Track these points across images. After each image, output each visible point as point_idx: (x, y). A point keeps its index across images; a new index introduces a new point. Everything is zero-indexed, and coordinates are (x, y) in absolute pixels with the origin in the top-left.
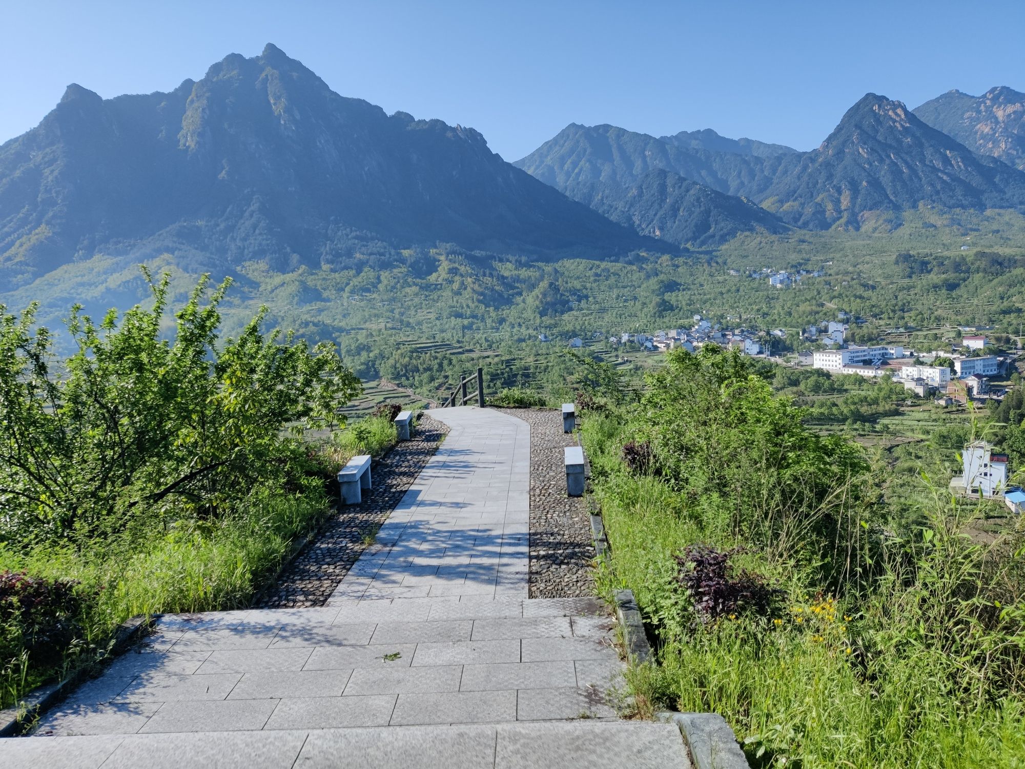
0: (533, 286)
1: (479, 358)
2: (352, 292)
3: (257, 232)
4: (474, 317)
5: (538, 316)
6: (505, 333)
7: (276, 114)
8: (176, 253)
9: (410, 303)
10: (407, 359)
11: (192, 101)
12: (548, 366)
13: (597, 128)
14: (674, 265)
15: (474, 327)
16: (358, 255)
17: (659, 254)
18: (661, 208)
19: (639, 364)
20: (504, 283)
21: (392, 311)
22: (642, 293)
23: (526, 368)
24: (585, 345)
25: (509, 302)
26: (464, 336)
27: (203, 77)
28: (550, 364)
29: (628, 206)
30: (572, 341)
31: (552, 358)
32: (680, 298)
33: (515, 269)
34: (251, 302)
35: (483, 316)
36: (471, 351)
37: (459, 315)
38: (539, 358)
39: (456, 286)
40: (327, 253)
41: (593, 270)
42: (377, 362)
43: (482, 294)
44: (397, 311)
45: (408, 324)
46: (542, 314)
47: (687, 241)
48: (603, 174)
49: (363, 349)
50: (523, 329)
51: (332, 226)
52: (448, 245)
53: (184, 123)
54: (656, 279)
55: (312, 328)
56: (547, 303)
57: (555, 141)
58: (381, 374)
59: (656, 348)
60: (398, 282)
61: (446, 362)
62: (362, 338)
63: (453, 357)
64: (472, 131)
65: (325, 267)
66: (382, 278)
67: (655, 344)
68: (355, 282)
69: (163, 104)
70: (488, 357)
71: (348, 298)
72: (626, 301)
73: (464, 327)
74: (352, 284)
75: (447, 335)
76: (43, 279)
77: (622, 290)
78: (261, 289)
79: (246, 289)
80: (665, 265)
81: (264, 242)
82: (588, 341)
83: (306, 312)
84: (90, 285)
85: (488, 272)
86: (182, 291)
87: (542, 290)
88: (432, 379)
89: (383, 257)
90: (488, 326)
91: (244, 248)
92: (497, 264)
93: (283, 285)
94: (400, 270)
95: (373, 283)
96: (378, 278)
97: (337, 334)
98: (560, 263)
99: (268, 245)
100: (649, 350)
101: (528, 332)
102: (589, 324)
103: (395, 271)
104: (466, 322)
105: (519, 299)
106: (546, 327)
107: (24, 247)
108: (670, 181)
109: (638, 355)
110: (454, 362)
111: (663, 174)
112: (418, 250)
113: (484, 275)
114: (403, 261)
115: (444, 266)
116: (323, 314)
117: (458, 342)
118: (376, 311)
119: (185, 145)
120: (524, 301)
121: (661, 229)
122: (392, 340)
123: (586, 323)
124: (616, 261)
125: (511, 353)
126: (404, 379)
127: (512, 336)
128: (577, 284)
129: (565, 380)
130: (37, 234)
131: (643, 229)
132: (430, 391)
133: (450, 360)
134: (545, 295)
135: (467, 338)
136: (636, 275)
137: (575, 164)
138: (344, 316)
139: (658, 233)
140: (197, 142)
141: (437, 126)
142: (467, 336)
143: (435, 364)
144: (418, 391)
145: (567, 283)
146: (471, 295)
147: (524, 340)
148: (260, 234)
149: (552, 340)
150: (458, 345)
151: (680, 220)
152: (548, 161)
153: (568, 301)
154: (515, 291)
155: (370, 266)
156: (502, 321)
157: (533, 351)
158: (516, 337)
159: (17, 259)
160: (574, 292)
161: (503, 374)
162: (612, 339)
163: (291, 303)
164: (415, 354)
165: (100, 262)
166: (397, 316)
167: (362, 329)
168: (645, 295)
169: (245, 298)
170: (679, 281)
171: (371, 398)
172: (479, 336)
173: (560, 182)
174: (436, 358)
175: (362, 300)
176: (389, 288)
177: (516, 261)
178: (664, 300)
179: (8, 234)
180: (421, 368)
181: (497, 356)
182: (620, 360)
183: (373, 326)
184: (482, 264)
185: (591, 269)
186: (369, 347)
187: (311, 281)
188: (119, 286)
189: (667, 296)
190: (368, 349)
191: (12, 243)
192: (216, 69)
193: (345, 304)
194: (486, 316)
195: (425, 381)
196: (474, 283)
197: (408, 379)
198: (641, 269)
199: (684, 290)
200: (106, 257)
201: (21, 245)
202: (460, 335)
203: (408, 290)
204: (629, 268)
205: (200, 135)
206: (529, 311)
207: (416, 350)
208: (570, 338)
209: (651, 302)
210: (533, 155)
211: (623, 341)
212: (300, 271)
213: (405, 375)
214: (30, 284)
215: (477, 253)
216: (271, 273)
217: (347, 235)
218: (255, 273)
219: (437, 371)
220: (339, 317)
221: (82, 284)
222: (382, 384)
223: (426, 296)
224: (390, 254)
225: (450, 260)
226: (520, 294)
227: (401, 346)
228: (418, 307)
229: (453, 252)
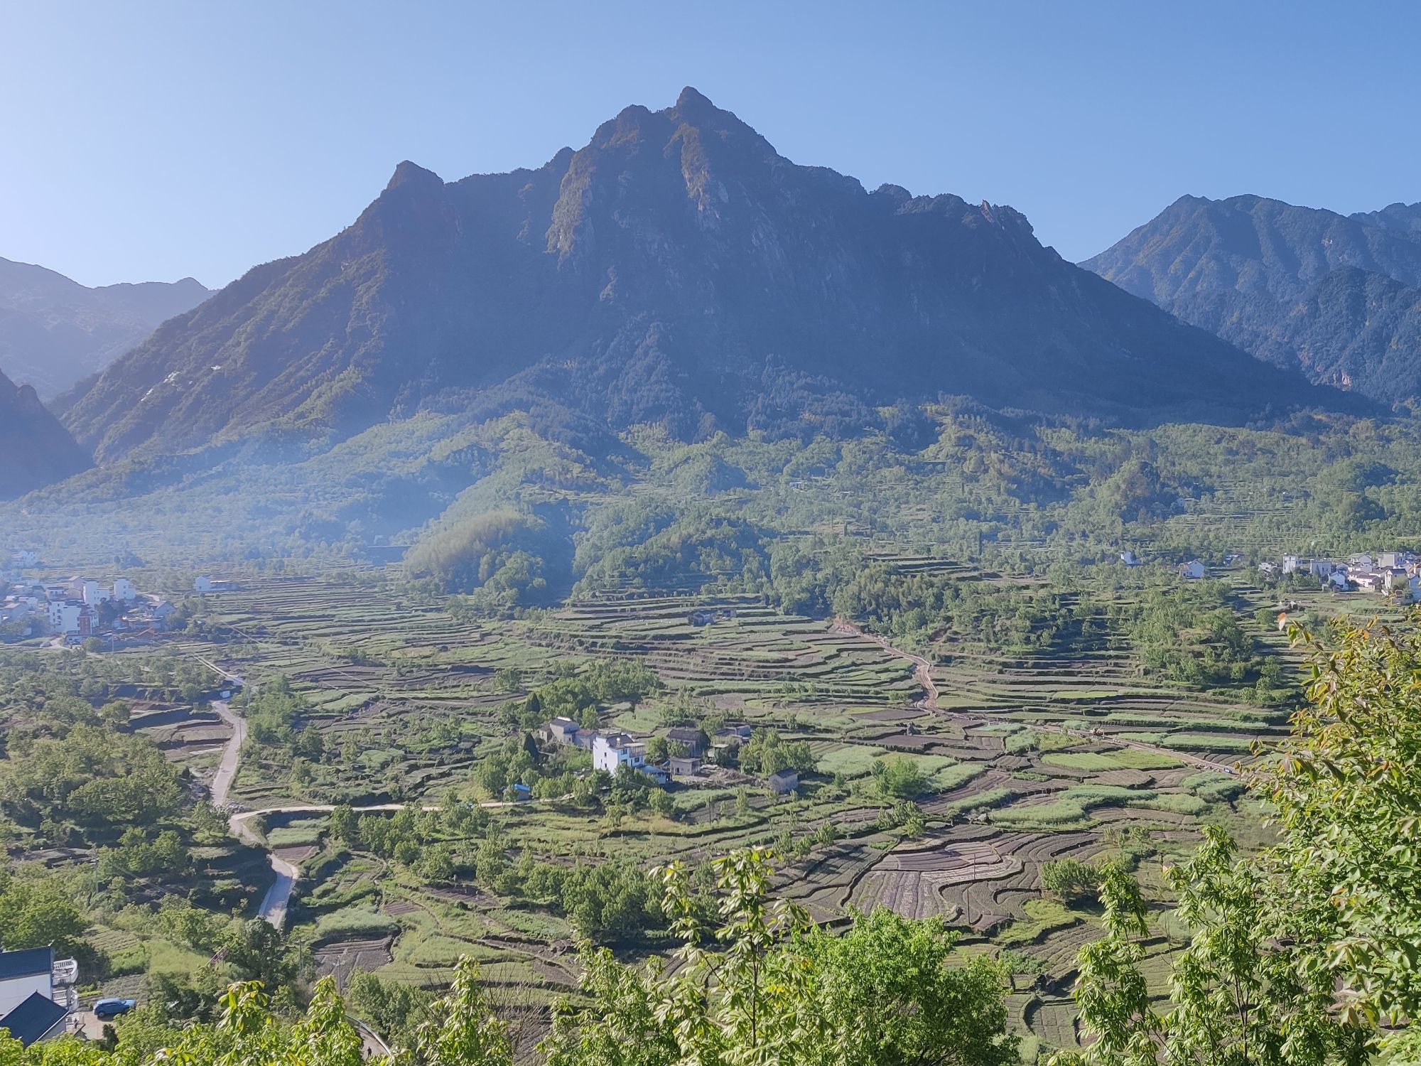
0: (1108, 470)
1: (1010, 588)
2: (794, 474)
3: (653, 378)
4: (1000, 518)
5: (1121, 520)
6: (1057, 548)
7: (691, 195)
8: (532, 410)
9: (889, 493)
10: (880, 585)
11: (569, 181)
12: (1141, 609)
13: (1232, 201)
14: (1381, 438)
15: (1000, 535)
16: (806, 416)
17: (1352, 418)
18: (1354, 336)
19: (1321, 614)
20: (1055, 463)
21: (858, 506)
22: (1319, 486)
23: (1099, 612)
24: (1210, 574)
25: (1063, 494)
26: (981, 551)
27: (587, 142)
28: (1146, 606)
29: (1288, 334)
30: (1184, 567)
31: (1150, 594)
32: (1397, 497)
33: (1077, 439)
34: (636, 487)
35: (1016, 517)
36: (995, 576)
37: (973, 515)
38: (1124, 593)
39: (969, 467)
40: (757, 413)
41: (1224, 444)
42: (829, 589)
43: (1014, 480)
44: (865, 507)
45: (884, 527)
46: (1128, 516)
47: (1406, 395)
48: (1241, 280)
49: (807, 565)
50: (1091, 543)
51: (768, 369)
52: (958, 398)
53: (556, 214)
54: (1347, 461)
55: (726, 528)
56: (1136, 499)
57: (1154, 226)
58: (834, 609)
59: (1353, 586)
60: (871, 458)
61: (948, 593)
62: (805, 547)
63: (962, 585)
64: (1007, 208)
65: (753, 434)
66: (844, 452)
67: (1351, 578)
68: (800, 457)
69: (527, 187)
70: (1027, 587)
71: (787, 483)
72: (1287, 499)
73: (982, 536)
74: (794, 461)
75: (950, 549)
76: (344, 445)
77: (1280, 479)
78: (652, 468)
79: (631, 467)
80: (1363, 436)
81: (663, 395)
82: (1215, 568)
83: (718, 504)
84: (407, 456)
85: (1027, 443)
86: (536, 466)
87: (1126, 475)
88: (922, 622)
89: (847, 419)
90: (1026, 535)
91: (633, 403)
92: (1044, 433)
93: (686, 461)
94: (874, 439)
95: (828, 459)
96: (839, 451)
97: (766, 539)
98: (1160, 430)
99: (668, 399)
100: (1340, 589)
101: (1100, 547)
102: (1216, 537)
103: (866, 440)
104: (985, 527)
105: (1083, 491)
106: (1135, 541)
107: (323, 400)
108: (1371, 290)
109: (1317, 597)
110: (964, 592)
111: (1358, 276)
112: (907, 407)
113: (1021, 449)
114: (880, 425)
115: (950, 433)
116: (745, 507)
117: (971, 559)
118: (832, 505)
119: (555, 247)
120: (1092, 494)
121: (1353, 374)
122: (855, 553)
123: (1211, 535)
124: (1268, 427)
125: (1069, 582)
126: (872, 618)
127: (1070, 554)
128: (1193, 468)
129: (1176, 635)
130: (342, 380)
131: (1318, 375)
132: (918, 642)
133: (957, 590)
134: (1131, 484)
135: (987, 554)
136: (1304, 452)
137: (1189, 266)
138: (779, 512)
139: (1346, 381)
140: (573, 242)
141: (950, 206)
142: (987, 551)
143: (929, 596)
144: (897, 640)
145: (1173, 464)
146: (995, 481)
147: (1092, 562)
148: (658, 382)
149: (1146, 563)
150: (971, 565)
151: (1391, 359)
152: (1140, 259)
153: (1174, 497)
154: (1075, 477)
155: (826, 434)
156: (1051, 527)
157: (1112, 581)
158: (1077, 556)
159: (313, 417)
160: (1187, 481)
161: (1054, 618)
162: (1264, 566)
163: (697, 490)
164: (893, 578)
165: (424, 422)
166: (866, 513)
167: (807, 533)
168: (1325, 489)
169: (628, 480)
170: (1392, 466)
171: (815, 648)
172: (1009, 552)
173: (1161, 294)
174: (932, 585)
175: (810, 487)
176: (854, 467)
177: (1079, 426)
178: (1365, 499)
179: (304, 381)
180: (904, 603)
181: (1043, 586)
182: (1281, 606)
183: (825, 529)
184: (1016, 430)
185: (1218, 442)
186: (816, 563)
187: (732, 456)
188: (448, 458)
189: (1370, 492)
190: (814, 565)
191: (307, 394)
192: (606, 130)
193: (782, 493)
194: (1022, 518)
195: (910, 624)
196: (1002, 462)
197: (880, 619)
198: (1316, 443)
199: (1403, 482)
200: (433, 414)
201: (319, 397)
202: (975, 548)
203: (886, 472)
204: (1293, 440)
205: (577, 231)
206: (1102, 512)
207: (896, 571)
208: (1180, 561)
209: (1340, 501)
210: (1113, 250)
211: (1286, 570)
212: (715, 440)
213: (874, 612)
214: (326, 452)
215: (1009, 412)
216: (670, 443)
217: (792, 384)
218: (646, 443)
219: (933, 608)
220: (771, 512)
221: (396, 454)
222: (836, 625)
223: (917, 484)
224: (859, 413)
225: (961, 424)
226: (1086, 482)
227: (872, 563)
228: (901, 501)
229: (967, 411)
